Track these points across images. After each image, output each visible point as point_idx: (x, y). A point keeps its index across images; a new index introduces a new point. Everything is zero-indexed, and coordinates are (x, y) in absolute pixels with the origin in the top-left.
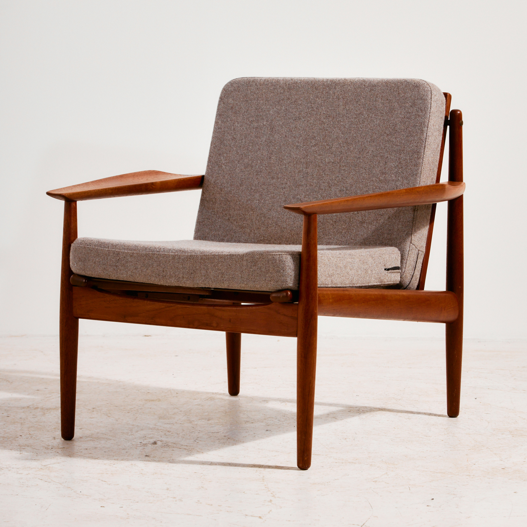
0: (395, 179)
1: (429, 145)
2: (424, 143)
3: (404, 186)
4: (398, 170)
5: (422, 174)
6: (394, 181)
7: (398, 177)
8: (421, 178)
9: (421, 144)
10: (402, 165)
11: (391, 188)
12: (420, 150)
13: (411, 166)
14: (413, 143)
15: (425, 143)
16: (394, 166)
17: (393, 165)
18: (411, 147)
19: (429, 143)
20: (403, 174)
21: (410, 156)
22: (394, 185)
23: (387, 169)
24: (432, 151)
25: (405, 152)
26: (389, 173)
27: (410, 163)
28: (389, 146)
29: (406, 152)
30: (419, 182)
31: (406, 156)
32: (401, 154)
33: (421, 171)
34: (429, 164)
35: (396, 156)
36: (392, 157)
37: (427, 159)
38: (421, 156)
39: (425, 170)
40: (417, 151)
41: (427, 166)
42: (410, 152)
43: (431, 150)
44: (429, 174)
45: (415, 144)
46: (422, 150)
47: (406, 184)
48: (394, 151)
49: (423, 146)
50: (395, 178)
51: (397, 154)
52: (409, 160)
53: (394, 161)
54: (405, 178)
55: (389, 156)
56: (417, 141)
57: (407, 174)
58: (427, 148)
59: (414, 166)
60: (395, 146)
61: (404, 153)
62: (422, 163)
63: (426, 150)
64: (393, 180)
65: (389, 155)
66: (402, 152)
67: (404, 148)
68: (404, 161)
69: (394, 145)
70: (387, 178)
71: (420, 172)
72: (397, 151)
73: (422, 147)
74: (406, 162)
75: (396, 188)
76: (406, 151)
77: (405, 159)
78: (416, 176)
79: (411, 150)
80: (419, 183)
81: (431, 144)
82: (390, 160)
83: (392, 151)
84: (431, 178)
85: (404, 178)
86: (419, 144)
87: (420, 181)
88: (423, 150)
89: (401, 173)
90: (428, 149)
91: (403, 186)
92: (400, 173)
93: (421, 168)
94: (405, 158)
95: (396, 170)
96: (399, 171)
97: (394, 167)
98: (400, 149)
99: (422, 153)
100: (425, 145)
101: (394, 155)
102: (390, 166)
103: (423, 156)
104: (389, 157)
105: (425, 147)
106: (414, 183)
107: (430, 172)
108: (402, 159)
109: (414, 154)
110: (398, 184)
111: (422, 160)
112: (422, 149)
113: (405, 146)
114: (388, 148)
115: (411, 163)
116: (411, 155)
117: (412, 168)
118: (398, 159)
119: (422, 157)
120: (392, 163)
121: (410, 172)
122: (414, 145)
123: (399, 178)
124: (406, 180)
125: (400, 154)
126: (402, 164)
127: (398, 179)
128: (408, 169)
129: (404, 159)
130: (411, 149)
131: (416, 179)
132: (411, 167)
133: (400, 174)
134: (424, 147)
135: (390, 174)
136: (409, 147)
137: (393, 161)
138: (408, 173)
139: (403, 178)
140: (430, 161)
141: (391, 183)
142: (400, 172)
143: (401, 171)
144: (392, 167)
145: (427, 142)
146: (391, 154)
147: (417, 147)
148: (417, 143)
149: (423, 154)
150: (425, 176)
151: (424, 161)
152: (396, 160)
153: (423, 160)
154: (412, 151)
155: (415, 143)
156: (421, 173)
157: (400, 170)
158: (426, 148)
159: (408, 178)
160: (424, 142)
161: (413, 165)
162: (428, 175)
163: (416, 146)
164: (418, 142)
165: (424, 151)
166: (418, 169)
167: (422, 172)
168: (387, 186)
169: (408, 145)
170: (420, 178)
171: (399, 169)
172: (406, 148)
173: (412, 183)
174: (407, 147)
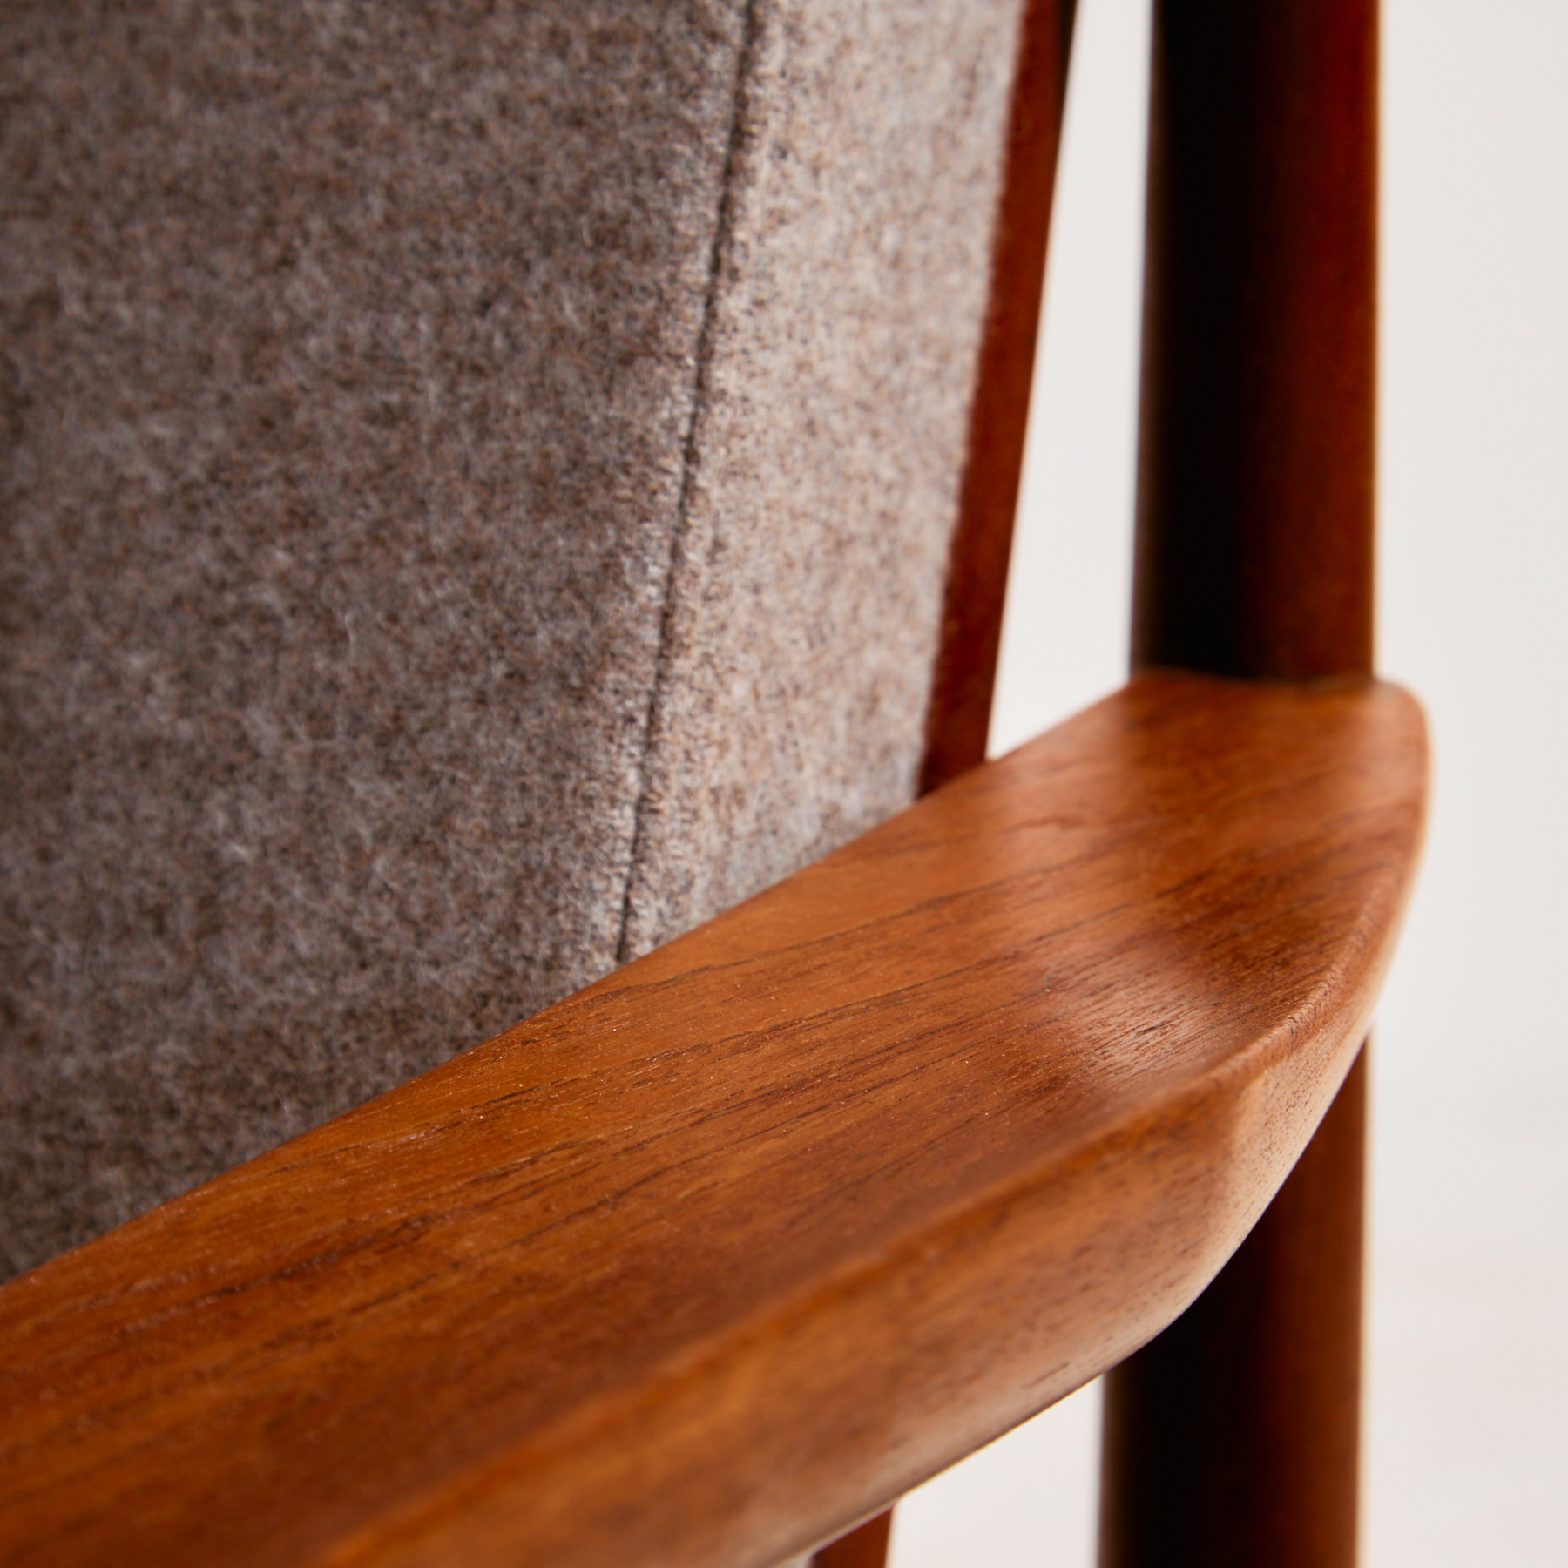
0: (185, 729)
1: (822, 84)
2: (719, 61)
3: (340, 891)
4: (229, 557)
5: (682, 665)
6: (170, 768)
7: (241, 696)
8: (672, 743)
9: (673, 77)
10: (302, 466)
11: (105, 911)
12: (646, 186)
13: (469, 505)
14: (517, 46)
15: (745, 64)
16: (158, 484)
17: (139, 466)
18: (480, 130)
19: (813, 60)
20: (337, 639)
21: (447, 311)
22: (165, 843)
23: (46, 519)
24: (865, 191)
25: (356, 221)
26: (78, 602)
27: (467, 434)
28: (80, 102)
29: (390, 222)
30: (624, 820)
31: (378, 301)
32: (287, 261)
33: (666, 616)
34: (822, 444)
35: (191, 279)
36: (124, 312)
37: (778, 362)
38: (665, 305)
39: (736, 578)
40: (580, 201)
41: (777, 484)
42: (457, 223)
43: (845, 174)
44: (817, 637)
45: (556, 68)
46: (677, 191)
47: (382, 837)
48: (171, 190)
49: (713, 107)
50: (184, 713)
51: (223, 259)
52: (433, 388)
53: (169, 381)
54: (358, 723)
55: (70, 277)
56: (595, 22)
57: (407, 647)
58: (782, 151)
59: (542, 508)
60: (177, 102)
61: (347, 240)
62: (691, 456)
63: (755, 201)
64: (148, 749)
65: (83, 260)
66: (316, 224)
67: (347, 134)
68: (348, 404)
69: (160, 66)
70: (32, 700)
71: (651, 636)
72: (209, 189)
73: (693, 133)
74: (389, 417)
75: (207, 902)
76: (377, 202)
77: (373, 356)
78: (580, 699)
79: (474, 186)
80: (638, 845)
81: (860, 58)
82: (87, 355)
83: (128, 187)
84: (844, 700)
85: (341, 723)
86: (632, 71)
87: (644, 807)
88: (711, 189)
89: (293, 630)
90: (799, 175)
91: (318, 884)
92: (265, 616)
93: (676, 553)
94: (360, 330)
95: (203, 554)
96: (251, 577)
97: (167, 501)
98: (272, 156)
99: (691, 248)
100: (741, 101)
101: (165, 271)
102: (96, 477)
103: (697, 312)
104: (73, 308)
105: (739, 136)
106: (542, 853)
107: (831, 582)
108: (312, 344)
109: (541, 271)
110: (236, 829)
111: (683, 396)
112: (678, 174)
113: (357, 98)
114: (62, 131)
115: (484, 433)
116: (475, 286)
117: (490, 531)
118: (226, 345)
119: (680, 334)
120: (129, 415)
121: (452, 618)
122: (537, 85)
123: (261, 724)
124: (391, 771)
125: (271, 251)
126: (308, 441)
127: (242, 741)
128: (428, 558)
129: (345, 348)
130: (482, 163)
131: (569, 756)
132: (484, 512)
133: (278, 646)
134: (718, 141)
135: (96, 635)
136: (446, 125)
137: (145, 382)
138: (421, 637)
139: (320, 723)
140: (840, 382)
141: (111, 804)
142: (270, 596)
143: (283, 579)
144: (130, 501)
145: (775, 30)
146: (107, 235)
147: (595, 140)
148: (580, 49)
149: (696, 270)
150: (740, 689)
151: (722, 416)
152: (205, 364)
153: (700, 384)
154: (492, 204)
155: (558, 43)
156: (669, 640)
157: (282, 558)
158: (760, 159)
159: (414, 722)
160: (715, 37)
161: (523, 491)
162: (797, 659)
163: (576, 120)
164: (604, 38)
165: (726, 206)
166: (609, 568)
167: (695, 624)
168: (45, 856)
169: (410, 81)
170: (650, 746)
171: (258, 536)
172: (390, 137)
173: (494, 835)
174: (411, 135)
